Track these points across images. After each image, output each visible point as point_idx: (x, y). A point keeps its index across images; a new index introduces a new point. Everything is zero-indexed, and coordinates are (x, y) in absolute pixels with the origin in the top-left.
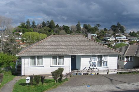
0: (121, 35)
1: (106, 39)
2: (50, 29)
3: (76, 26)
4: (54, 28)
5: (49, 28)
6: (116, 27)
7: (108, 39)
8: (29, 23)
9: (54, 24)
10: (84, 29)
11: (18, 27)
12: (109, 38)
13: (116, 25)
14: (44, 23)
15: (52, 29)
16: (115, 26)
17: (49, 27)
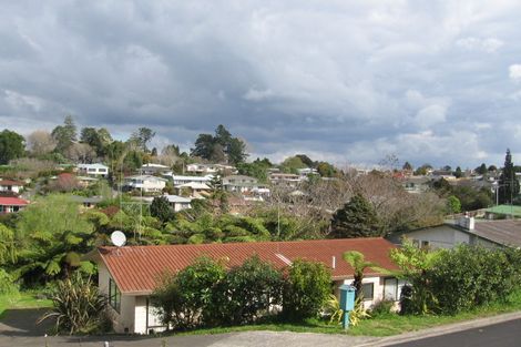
0: (208, 170)
1: (131, 184)
3: (53, 134)
6: (215, 141)
7: (138, 185)
10: (82, 146)
12: (141, 182)
13: (214, 135)
16: (210, 137)
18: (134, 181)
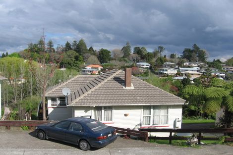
0: (193, 65)
1: (162, 71)
2: (77, 54)
3: (122, 50)
4: (84, 53)
5: (75, 54)
6: (192, 51)
7: (165, 72)
8: (44, 44)
9: (85, 46)
10: (135, 55)
11: (25, 50)
12: (166, 70)
13: (192, 49)
14: (68, 45)
15: (80, 55)
16: (190, 50)
17: (75, 51)
18: (163, 70)
